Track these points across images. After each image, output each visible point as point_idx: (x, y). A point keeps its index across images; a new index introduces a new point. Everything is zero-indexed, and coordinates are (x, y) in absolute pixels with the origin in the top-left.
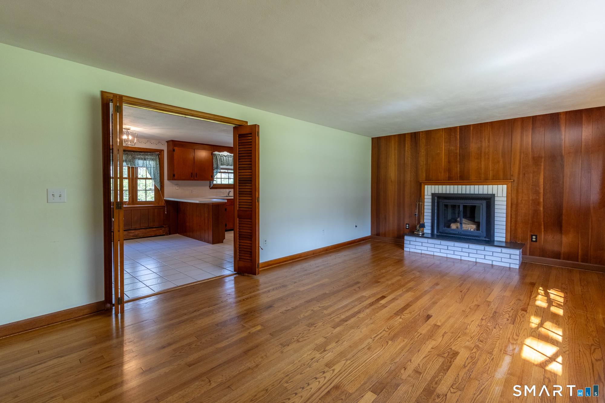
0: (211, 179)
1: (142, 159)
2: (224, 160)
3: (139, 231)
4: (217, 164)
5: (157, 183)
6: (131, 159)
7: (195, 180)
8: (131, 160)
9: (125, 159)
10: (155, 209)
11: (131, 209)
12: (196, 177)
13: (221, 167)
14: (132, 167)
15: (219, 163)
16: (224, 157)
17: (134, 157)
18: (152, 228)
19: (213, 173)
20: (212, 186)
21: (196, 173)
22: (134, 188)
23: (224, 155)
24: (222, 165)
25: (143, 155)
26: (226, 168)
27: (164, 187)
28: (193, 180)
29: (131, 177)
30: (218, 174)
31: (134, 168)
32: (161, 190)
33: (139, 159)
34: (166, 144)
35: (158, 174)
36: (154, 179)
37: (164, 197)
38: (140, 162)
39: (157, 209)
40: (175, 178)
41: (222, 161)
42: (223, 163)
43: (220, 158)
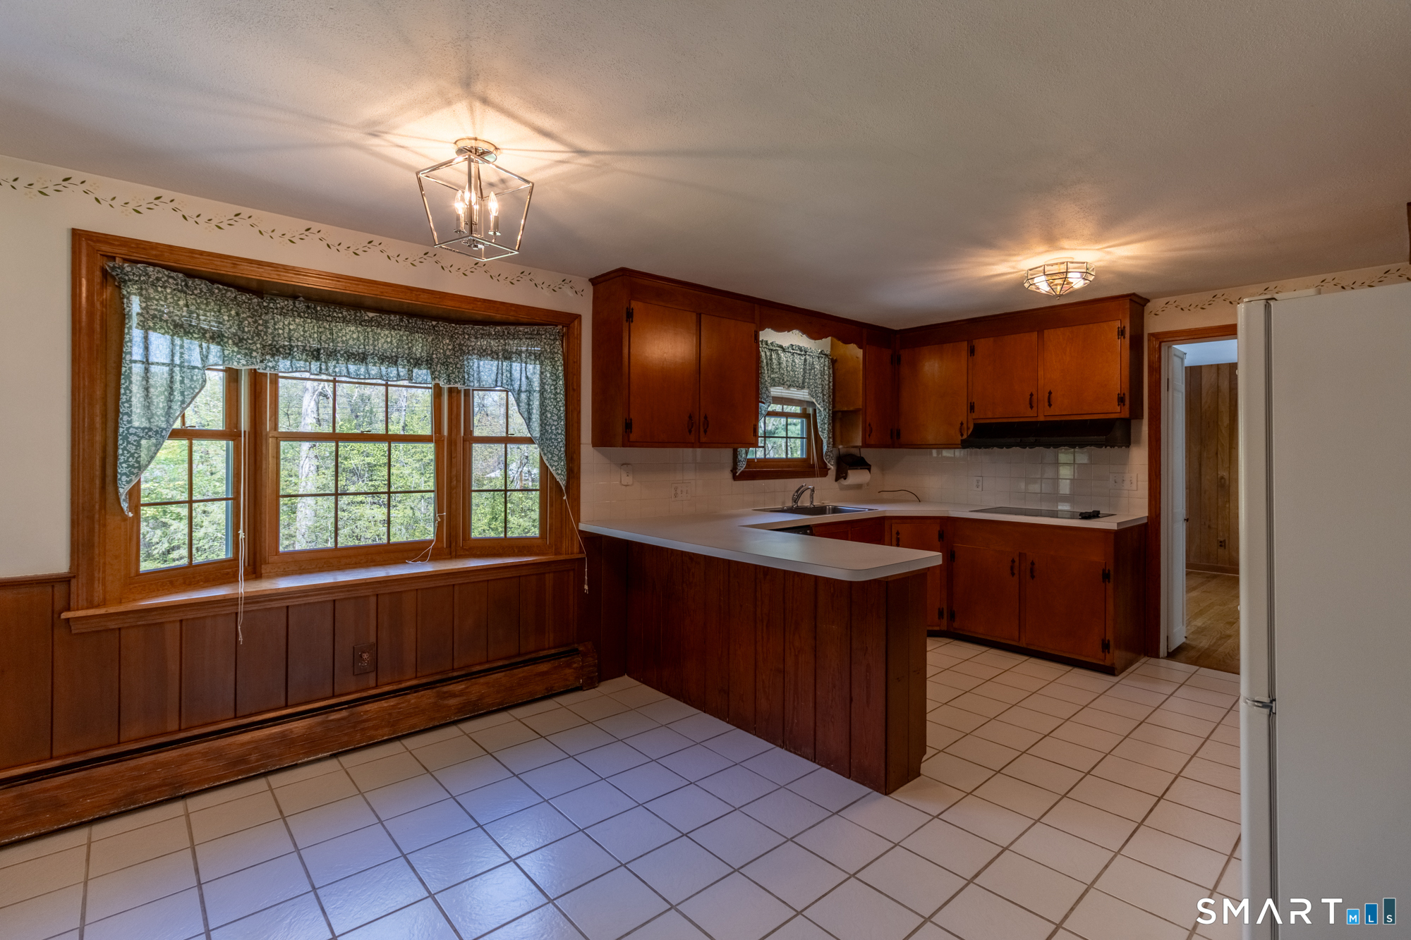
1: (494, 355)
2: (780, 364)
3: (482, 680)
5: (556, 458)
6: (448, 353)
7: (701, 445)
8: (448, 357)
9: (424, 354)
10: (544, 574)
11: (452, 581)
12: (705, 432)
13: (776, 391)
14: (451, 390)
15: (766, 378)
17: (460, 345)
18: (535, 661)
19: (757, 416)
20: (742, 467)
21: (706, 417)
22: (458, 481)
23: (781, 347)
24: (776, 382)
25: (498, 336)
26: (786, 399)
27: (579, 479)
28: (693, 445)
29: (446, 433)
30: (768, 419)
31: (459, 392)
32: (567, 487)
33: (483, 354)
34: (589, 291)
35: (559, 418)
36: (544, 441)
37: (578, 521)
38: (486, 369)
39: (551, 575)
40: (633, 437)
41: (773, 369)
42: (778, 377)
43: (768, 354)
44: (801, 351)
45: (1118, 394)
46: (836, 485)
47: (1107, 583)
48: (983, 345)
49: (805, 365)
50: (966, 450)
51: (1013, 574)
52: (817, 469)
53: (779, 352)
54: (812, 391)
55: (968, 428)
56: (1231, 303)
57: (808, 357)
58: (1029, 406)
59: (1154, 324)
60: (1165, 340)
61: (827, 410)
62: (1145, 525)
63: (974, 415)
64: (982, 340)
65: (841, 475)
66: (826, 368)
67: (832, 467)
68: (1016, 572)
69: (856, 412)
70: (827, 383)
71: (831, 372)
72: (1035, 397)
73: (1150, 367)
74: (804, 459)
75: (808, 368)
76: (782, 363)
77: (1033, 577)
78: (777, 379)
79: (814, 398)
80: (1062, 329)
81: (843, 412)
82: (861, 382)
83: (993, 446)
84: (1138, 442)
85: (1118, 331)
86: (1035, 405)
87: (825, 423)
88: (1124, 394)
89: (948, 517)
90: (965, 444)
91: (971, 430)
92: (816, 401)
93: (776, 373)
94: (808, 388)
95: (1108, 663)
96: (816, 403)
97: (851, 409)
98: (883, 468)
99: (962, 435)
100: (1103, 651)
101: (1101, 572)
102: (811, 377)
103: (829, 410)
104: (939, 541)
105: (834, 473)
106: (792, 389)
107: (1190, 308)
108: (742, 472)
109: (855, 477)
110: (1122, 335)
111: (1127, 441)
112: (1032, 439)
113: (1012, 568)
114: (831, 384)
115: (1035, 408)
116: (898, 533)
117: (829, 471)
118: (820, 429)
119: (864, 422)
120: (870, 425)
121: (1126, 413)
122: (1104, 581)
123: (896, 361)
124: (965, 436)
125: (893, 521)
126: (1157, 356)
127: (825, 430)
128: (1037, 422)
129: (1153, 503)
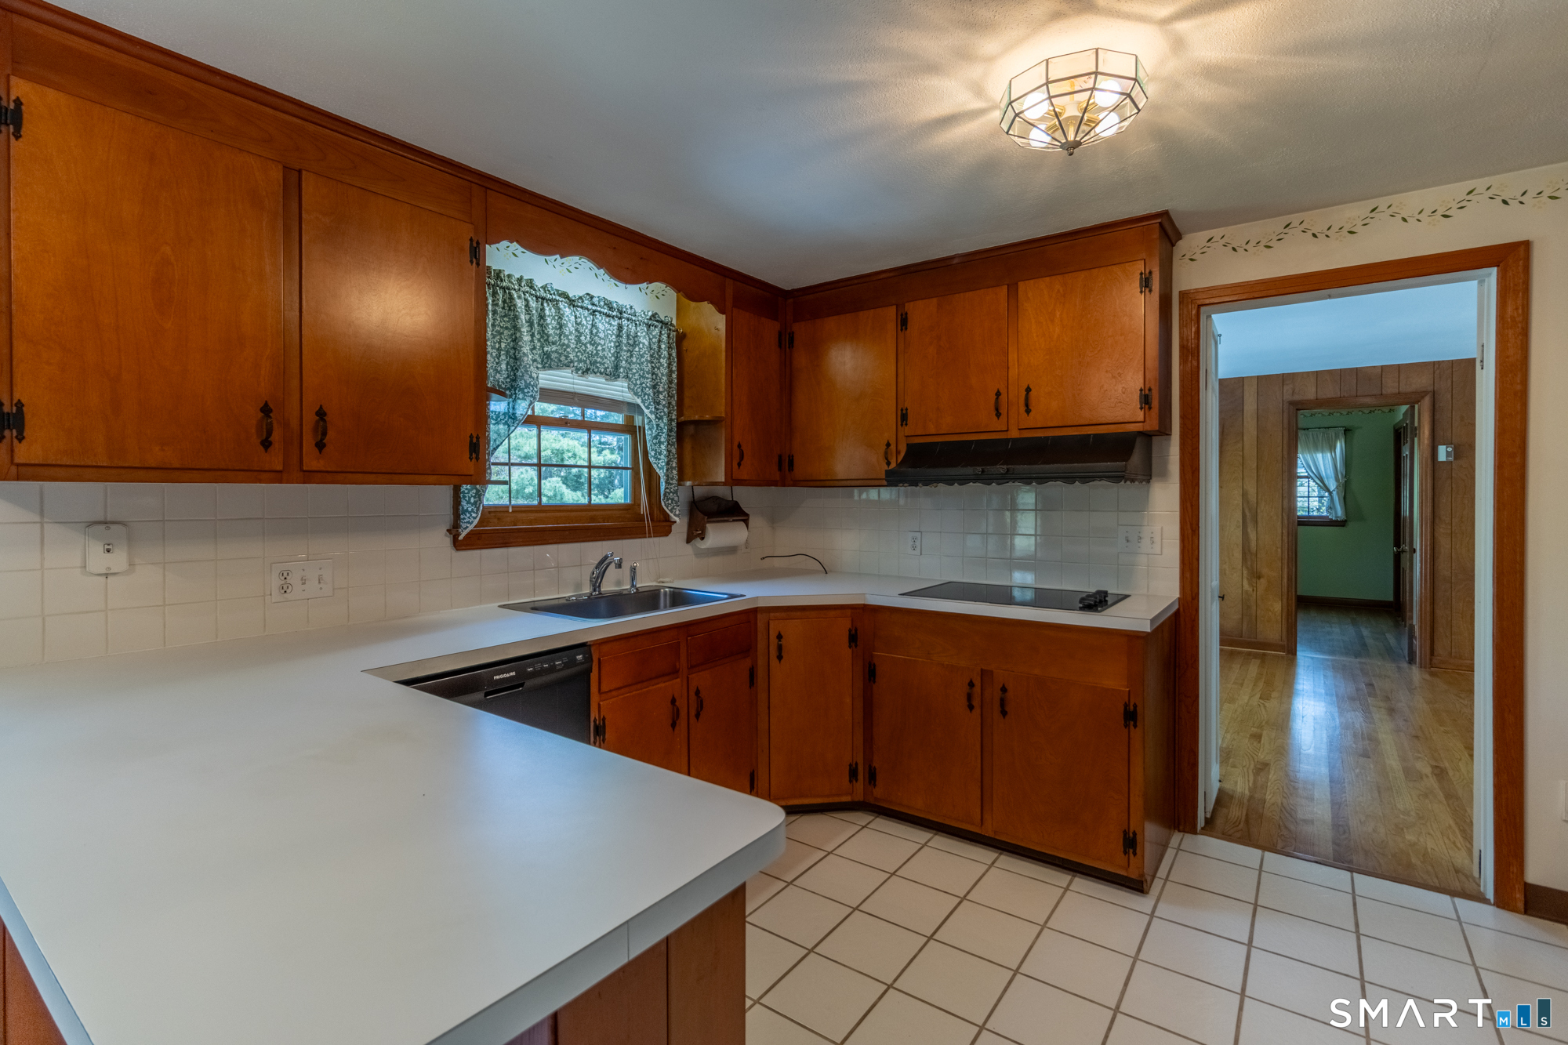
0: (469, 467)
2: (561, 326)
4: (515, 358)
7: (308, 476)
12: (320, 446)
13: (548, 378)
15: (526, 349)
16: (567, 311)
19: (482, 418)
20: (470, 523)
21: (321, 414)
23: (564, 295)
24: (548, 362)
26: (574, 394)
28: (278, 476)
30: (521, 430)
41: (548, 336)
42: (556, 351)
43: (533, 304)
44: (611, 308)
45: (1141, 390)
46: (689, 548)
47: (1132, 727)
48: (921, 311)
49: (619, 336)
50: (894, 489)
51: (971, 707)
52: (648, 524)
53: (561, 305)
54: (635, 385)
55: (898, 452)
56: (1314, 235)
57: (625, 322)
58: (994, 413)
59: (1190, 277)
60: (1207, 301)
61: (665, 419)
62: (1177, 614)
63: (907, 430)
64: (920, 303)
65: (695, 532)
66: (663, 346)
67: (677, 519)
68: (976, 702)
69: (715, 422)
70: (665, 371)
71: (674, 354)
72: (1003, 398)
73: (1182, 347)
74: (627, 505)
75: (625, 341)
76: (566, 325)
77: (1004, 713)
78: (553, 356)
79: (639, 396)
80: (1047, 279)
81: (696, 423)
82: (723, 371)
83: (938, 481)
84: (1164, 475)
85: (1141, 278)
86: (1003, 411)
87: (660, 443)
88: (1150, 390)
89: (865, 605)
90: (893, 479)
91: (902, 454)
92: (643, 402)
93: (554, 343)
94: (627, 377)
95: (1133, 874)
96: (641, 405)
97: (707, 417)
98: (775, 518)
99: (888, 463)
100: (1125, 853)
101: (1122, 709)
102: (634, 360)
103: (671, 420)
104: (850, 647)
105: (685, 529)
106: (591, 377)
107: (1246, 247)
108: (471, 533)
109: (719, 535)
110: (1146, 286)
111: (1147, 474)
112: (1001, 468)
113: (969, 697)
114: (674, 376)
115: (1004, 417)
116: (780, 637)
117: (673, 527)
118: (653, 453)
119: (730, 440)
120: (739, 446)
121: (1152, 424)
122: (1126, 726)
123: (786, 341)
124: (893, 465)
125: (772, 615)
126: (1193, 330)
127: (660, 454)
128: (1007, 440)
129: (1188, 575)
